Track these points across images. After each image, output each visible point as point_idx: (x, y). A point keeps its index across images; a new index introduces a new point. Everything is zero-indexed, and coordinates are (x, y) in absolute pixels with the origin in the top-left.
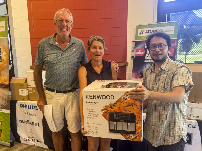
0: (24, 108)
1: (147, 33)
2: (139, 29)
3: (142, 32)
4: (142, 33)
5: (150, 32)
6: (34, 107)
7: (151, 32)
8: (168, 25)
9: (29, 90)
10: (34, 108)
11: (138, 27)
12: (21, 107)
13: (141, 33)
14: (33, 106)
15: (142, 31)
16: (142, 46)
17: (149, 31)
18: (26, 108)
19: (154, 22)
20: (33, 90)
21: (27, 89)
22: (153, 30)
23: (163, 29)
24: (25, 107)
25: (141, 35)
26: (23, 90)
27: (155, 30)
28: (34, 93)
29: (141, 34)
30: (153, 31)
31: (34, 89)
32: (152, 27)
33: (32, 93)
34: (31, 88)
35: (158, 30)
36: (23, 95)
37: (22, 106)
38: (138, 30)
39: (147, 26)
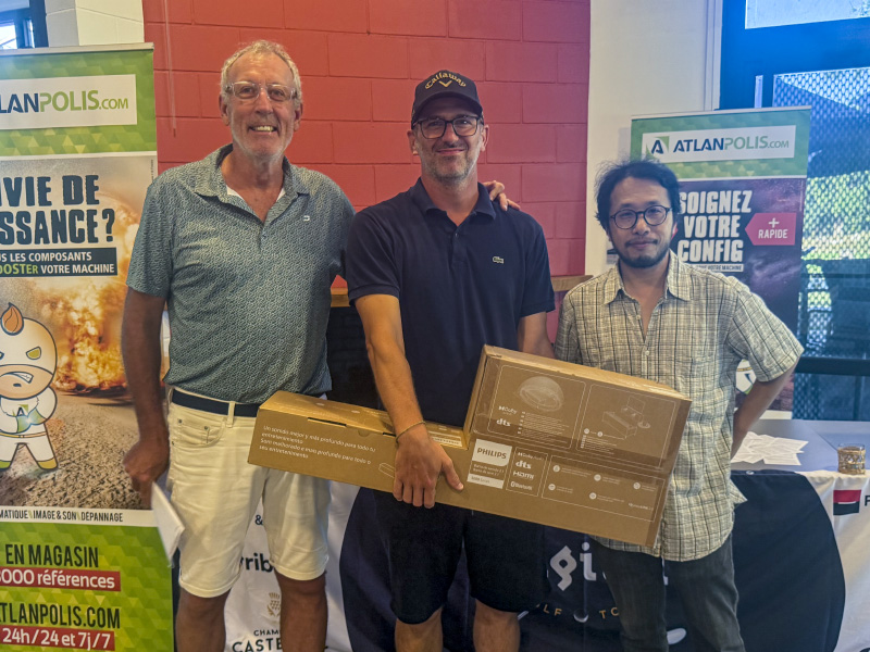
1: (682, 150)
2: (645, 135)
3: (658, 147)
5: (695, 149)
7: (699, 146)
8: (766, 120)
11: (640, 126)
13: (653, 151)
15: (658, 142)
23: (748, 138)
27: (716, 140)
29: (656, 154)
30: (707, 145)
32: (702, 128)
35: (729, 141)
38: (640, 139)
39: (682, 122)
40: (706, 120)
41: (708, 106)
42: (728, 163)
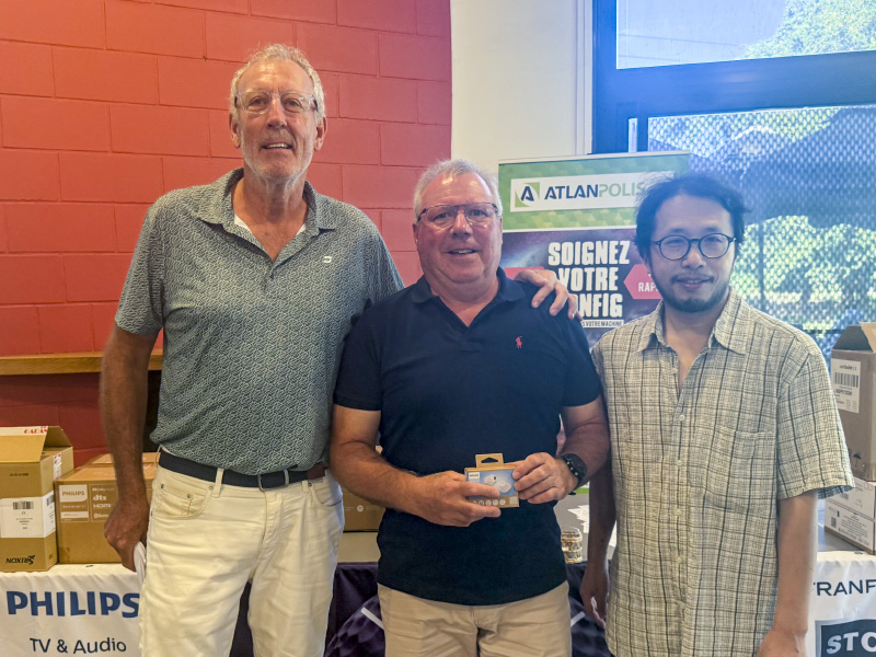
0: (35, 612)
1: (554, 197)
3: (528, 194)
4: (531, 198)
5: (568, 197)
6: (110, 602)
7: (572, 193)
8: (642, 166)
9: (63, 499)
10: (115, 607)
11: (508, 171)
12: (12, 609)
13: (522, 199)
14: (104, 596)
15: (527, 189)
16: (533, 257)
17: (564, 191)
18: (49, 612)
20: (97, 498)
21: (52, 493)
22: (580, 187)
23: (624, 185)
24: (42, 610)
25: (525, 206)
26: (28, 506)
27: (589, 187)
28: (96, 516)
29: (526, 201)
30: (580, 192)
31: (100, 493)
32: (574, 174)
33: (85, 515)
34: (84, 488)
35: (604, 188)
36: (32, 532)
37: (18, 601)
38: (509, 185)
39: (553, 168)
40: (579, 166)
41: (579, 151)
42: (602, 212)
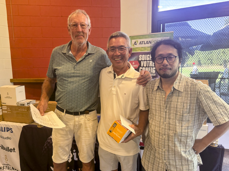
1: (141, 44)
2: (132, 40)
4: (136, 44)
7: (145, 43)
8: (162, 36)
9: (3, 108)
14: (7, 128)
15: (135, 42)
16: (136, 58)
17: (143, 42)
19: (148, 33)
22: (147, 41)
27: (149, 41)
29: (135, 45)
31: (9, 108)
32: (146, 38)
39: (141, 37)
